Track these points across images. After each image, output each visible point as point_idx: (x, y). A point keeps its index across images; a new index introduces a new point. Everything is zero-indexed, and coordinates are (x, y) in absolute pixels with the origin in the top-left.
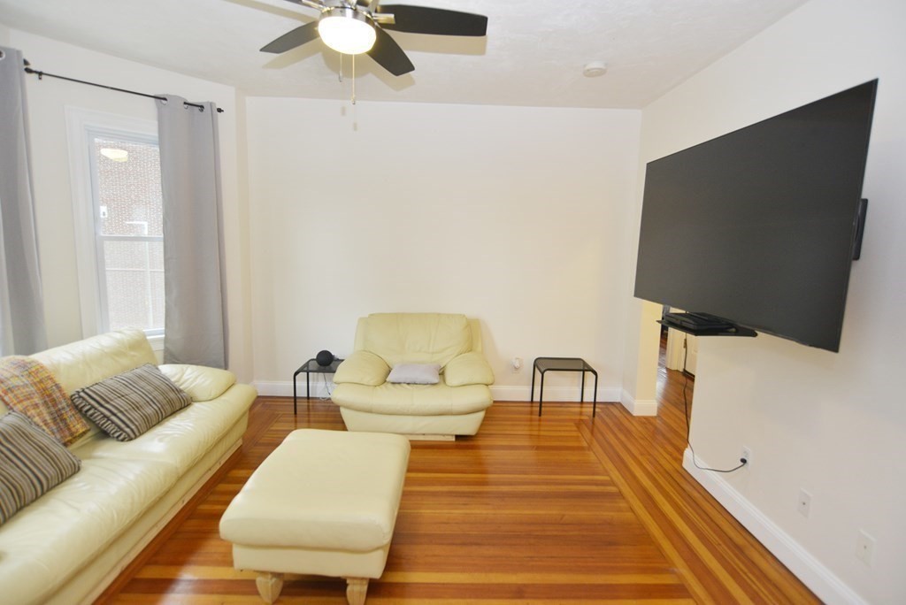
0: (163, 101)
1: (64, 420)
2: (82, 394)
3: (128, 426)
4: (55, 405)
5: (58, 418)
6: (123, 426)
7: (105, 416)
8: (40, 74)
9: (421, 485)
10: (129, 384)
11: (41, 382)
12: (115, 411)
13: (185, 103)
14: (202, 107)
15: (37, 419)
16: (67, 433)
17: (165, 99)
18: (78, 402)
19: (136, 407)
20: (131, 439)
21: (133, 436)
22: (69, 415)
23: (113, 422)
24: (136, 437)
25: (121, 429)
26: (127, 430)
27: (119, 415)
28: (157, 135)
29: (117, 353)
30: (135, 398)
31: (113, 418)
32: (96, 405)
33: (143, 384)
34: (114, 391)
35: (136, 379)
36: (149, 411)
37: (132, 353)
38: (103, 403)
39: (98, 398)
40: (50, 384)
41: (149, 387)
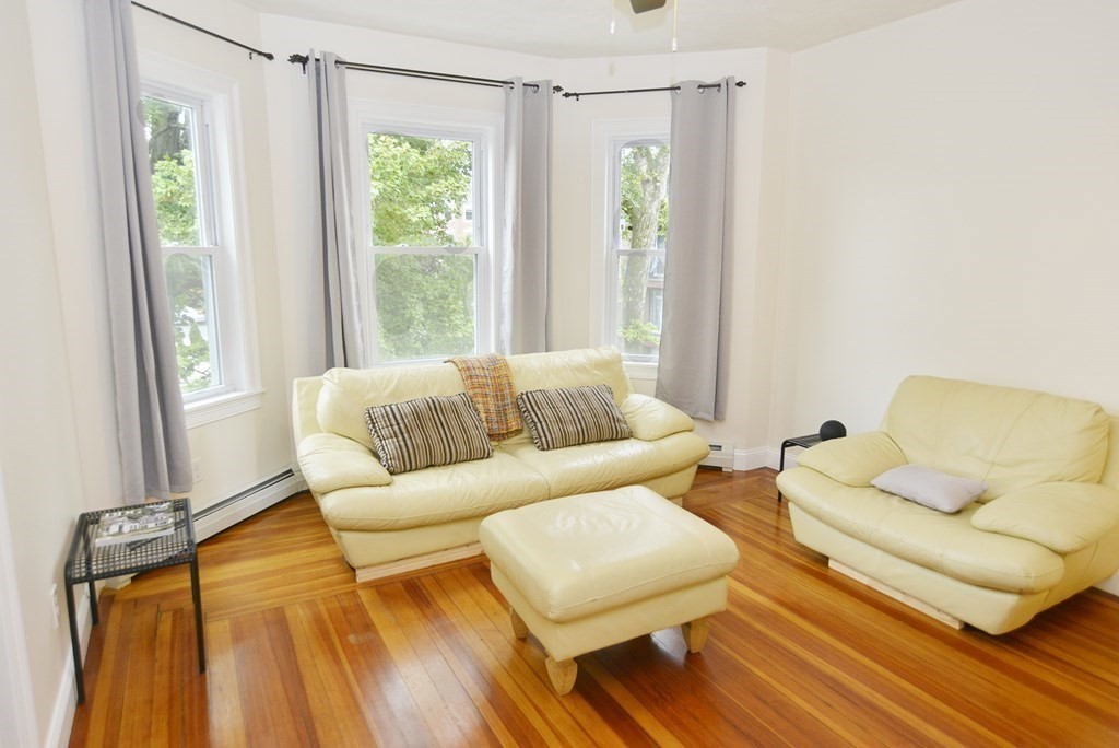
0: (678, 91)
1: (505, 415)
2: (524, 396)
3: (546, 437)
4: (503, 400)
5: (502, 412)
6: (542, 434)
7: (533, 421)
8: (577, 95)
9: (803, 645)
10: (567, 397)
11: (499, 377)
12: (542, 419)
13: (700, 87)
14: (719, 86)
15: (480, 406)
16: (505, 427)
17: (679, 88)
18: (520, 402)
19: (560, 421)
20: (544, 450)
21: (546, 447)
22: (511, 410)
23: (536, 429)
24: (549, 449)
25: (540, 437)
26: (544, 439)
27: (544, 423)
28: (669, 132)
29: (581, 369)
30: (564, 412)
31: (538, 425)
32: (530, 410)
33: (580, 401)
34: (549, 401)
35: (577, 395)
36: (571, 429)
37: (595, 372)
38: (536, 408)
39: (533, 404)
40: (505, 381)
41: (584, 407)
